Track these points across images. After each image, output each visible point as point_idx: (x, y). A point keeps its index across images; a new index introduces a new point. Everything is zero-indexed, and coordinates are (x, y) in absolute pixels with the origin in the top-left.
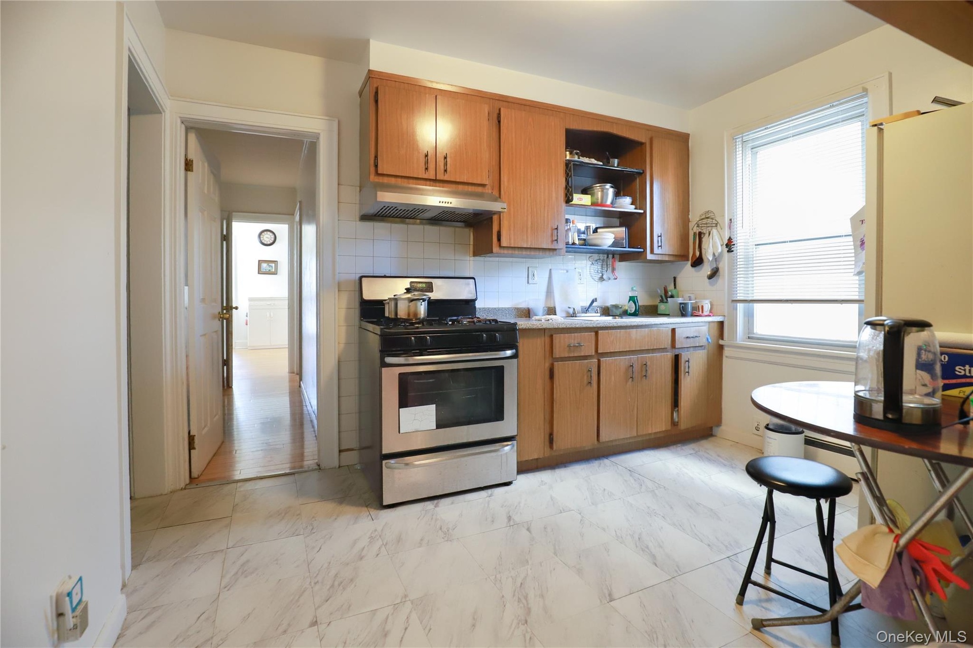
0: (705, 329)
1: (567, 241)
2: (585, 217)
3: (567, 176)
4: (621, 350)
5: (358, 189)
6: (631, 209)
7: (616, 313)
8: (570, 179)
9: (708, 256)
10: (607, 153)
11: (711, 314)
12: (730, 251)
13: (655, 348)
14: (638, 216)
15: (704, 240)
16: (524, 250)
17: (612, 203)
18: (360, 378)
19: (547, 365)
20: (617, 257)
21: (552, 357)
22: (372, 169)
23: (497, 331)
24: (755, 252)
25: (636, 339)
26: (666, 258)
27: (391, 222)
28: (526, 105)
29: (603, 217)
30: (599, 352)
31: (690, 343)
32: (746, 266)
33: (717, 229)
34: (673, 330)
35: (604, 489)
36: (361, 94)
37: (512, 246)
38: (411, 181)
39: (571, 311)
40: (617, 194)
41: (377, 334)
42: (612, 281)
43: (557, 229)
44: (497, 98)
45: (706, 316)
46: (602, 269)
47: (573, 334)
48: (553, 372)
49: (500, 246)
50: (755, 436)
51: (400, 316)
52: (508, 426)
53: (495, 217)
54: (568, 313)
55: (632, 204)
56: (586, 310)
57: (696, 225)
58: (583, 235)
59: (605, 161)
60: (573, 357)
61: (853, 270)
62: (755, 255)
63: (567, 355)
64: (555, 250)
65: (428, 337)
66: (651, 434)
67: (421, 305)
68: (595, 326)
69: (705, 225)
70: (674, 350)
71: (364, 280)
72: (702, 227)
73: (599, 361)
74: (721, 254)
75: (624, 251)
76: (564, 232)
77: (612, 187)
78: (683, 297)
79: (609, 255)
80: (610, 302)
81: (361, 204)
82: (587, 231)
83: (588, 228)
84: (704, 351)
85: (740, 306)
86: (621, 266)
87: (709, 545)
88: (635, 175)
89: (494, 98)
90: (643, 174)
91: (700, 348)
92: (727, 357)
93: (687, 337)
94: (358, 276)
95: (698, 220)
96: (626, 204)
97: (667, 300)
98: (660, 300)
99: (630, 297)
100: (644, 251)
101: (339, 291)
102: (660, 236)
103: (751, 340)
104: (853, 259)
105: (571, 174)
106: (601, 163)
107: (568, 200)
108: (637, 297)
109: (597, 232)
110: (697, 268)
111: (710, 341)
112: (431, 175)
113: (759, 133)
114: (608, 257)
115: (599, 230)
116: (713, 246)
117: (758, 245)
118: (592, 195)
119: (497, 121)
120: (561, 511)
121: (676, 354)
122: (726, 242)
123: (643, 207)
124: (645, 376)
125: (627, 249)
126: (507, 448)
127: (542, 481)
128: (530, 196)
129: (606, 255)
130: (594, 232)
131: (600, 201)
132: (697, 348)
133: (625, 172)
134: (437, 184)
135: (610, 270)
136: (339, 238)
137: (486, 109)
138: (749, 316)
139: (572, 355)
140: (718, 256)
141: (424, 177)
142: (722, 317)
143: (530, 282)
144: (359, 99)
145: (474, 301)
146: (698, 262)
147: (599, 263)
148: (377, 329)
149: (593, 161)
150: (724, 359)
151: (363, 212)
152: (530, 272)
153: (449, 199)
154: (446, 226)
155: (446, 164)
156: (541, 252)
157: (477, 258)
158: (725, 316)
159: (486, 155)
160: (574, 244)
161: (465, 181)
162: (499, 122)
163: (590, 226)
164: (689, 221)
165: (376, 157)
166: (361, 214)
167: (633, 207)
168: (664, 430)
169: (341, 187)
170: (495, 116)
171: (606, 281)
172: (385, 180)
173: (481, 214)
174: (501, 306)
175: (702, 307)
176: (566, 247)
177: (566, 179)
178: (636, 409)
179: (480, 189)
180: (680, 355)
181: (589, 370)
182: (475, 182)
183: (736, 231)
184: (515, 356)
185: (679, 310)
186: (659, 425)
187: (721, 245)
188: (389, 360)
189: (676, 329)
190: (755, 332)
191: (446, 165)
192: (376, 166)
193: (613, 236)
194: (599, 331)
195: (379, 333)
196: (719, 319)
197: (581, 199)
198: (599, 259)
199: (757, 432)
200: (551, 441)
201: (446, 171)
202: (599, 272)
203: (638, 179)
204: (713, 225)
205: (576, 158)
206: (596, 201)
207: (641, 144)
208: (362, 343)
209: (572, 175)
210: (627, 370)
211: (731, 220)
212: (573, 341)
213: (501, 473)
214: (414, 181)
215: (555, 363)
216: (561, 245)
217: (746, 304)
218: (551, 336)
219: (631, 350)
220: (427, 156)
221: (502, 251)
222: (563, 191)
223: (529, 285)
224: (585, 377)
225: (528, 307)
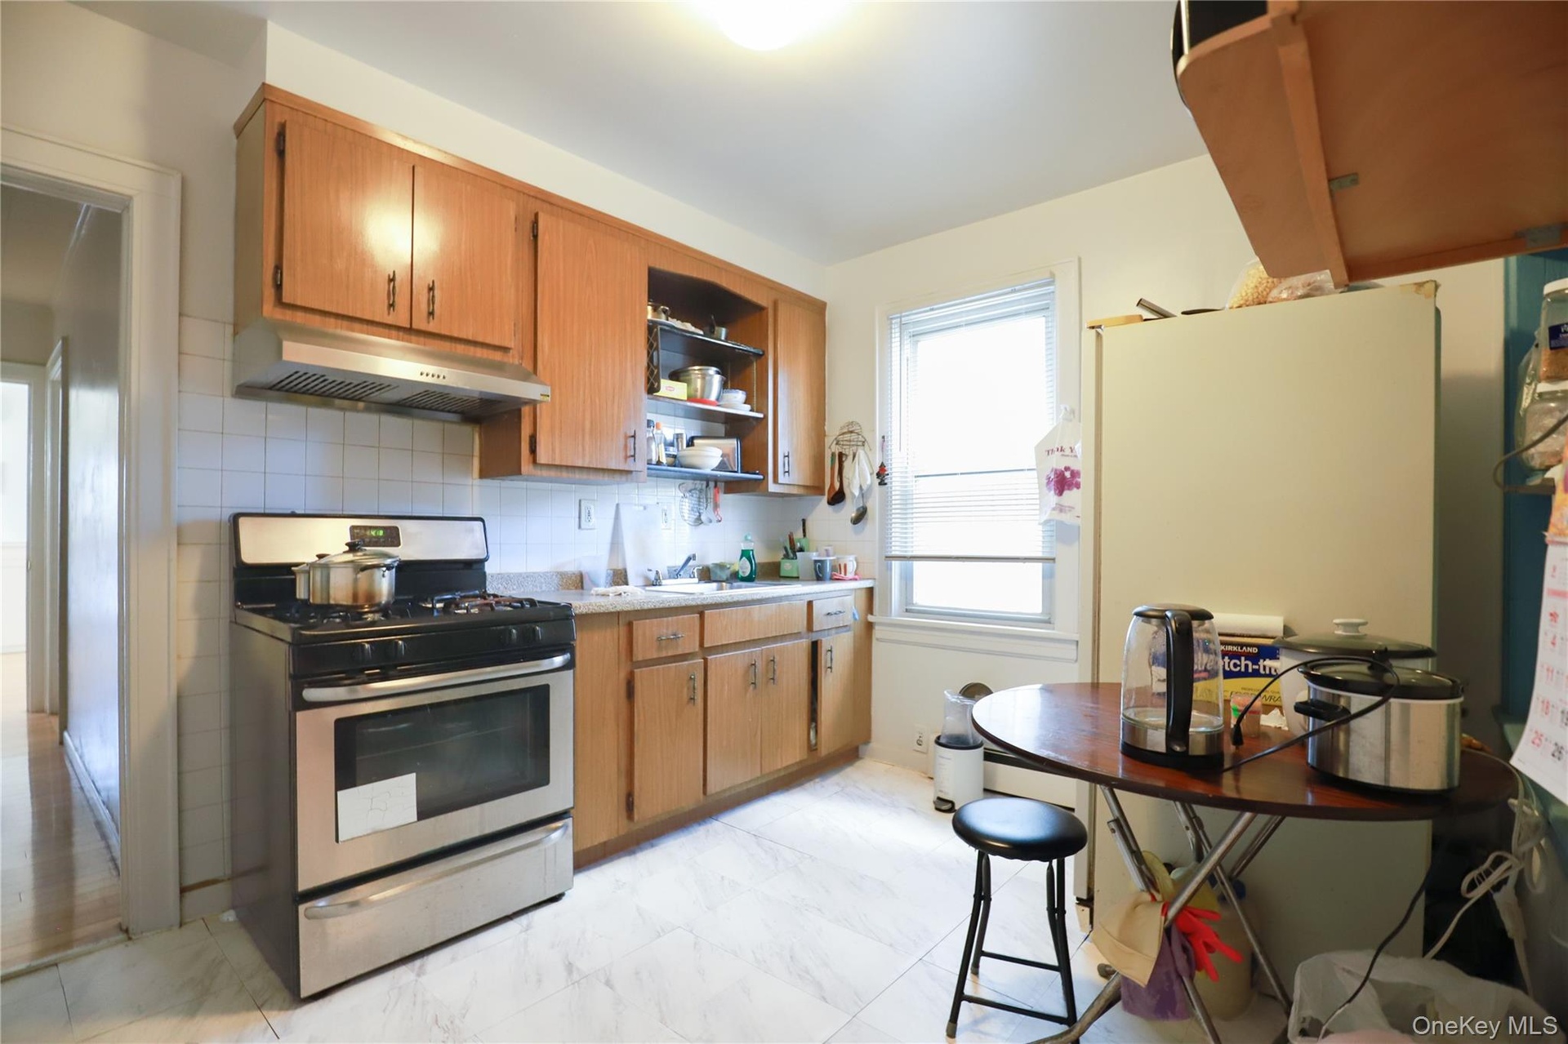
0: (850, 599)
1: (649, 458)
2: (673, 418)
3: (651, 347)
4: (738, 641)
5: (230, 329)
6: (745, 410)
7: (720, 577)
8: (655, 354)
9: (853, 490)
10: (713, 317)
11: (856, 577)
12: (882, 483)
13: (785, 633)
14: (755, 423)
15: (847, 464)
16: (577, 471)
17: (718, 399)
18: (233, 727)
19: (623, 675)
20: (721, 485)
21: (631, 660)
22: (269, 292)
23: (536, 622)
24: (914, 487)
25: (760, 621)
26: (795, 491)
27: (308, 404)
28: (583, 216)
29: (704, 420)
30: (706, 646)
31: (832, 622)
32: (902, 507)
33: (864, 450)
34: (810, 604)
35: (722, 877)
36: (240, 129)
37: (556, 463)
38: (357, 325)
39: (652, 576)
40: (724, 386)
41: (282, 640)
42: (714, 524)
43: (634, 437)
44: (532, 194)
45: (851, 580)
46: (699, 505)
47: (665, 619)
48: (633, 687)
49: (534, 461)
50: (918, 754)
51: (334, 599)
52: (557, 794)
53: (526, 411)
54: (647, 578)
55: (745, 403)
56: (675, 574)
57: (835, 442)
58: (671, 449)
59: (707, 328)
60: (665, 657)
61: (1037, 517)
62: (914, 492)
63: (655, 656)
64: (629, 472)
65: (400, 642)
66: (780, 770)
67: (383, 576)
68: (699, 603)
69: (848, 443)
70: (810, 634)
71: (242, 520)
72: (843, 445)
73: (706, 660)
74: (870, 487)
75: (734, 477)
76: (646, 441)
77: (718, 373)
78: (817, 551)
79: (710, 483)
80: (711, 560)
81: (236, 360)
82: (677, 441)
83: (678, 436)
84: (849, 633)
85: (896, 564)
86: (728, 500)
87: (891, 945)
88: (752, 358)
89: (526, 191)
90: (763, 357)
91: (845, 629)
92: (877, 639)
93: (828, 614)
94: (227, 513)
95: (838, 434)
96: (737, 403)
97: (796, 556)
98: (784, 555)
99: (743, 551)
100: (764, 479)
101: (179, 544)
102: (788, 456)
103: (912, 614)
104: (1038, 502)
105: (657, 345)
106: (701, 333)
107: (652, 389)
108: (752, 550)
109: (693, 445)
110: (837, 506)
111: (857, 617)
112: (400, 317)
113: (921, 316)
114: (707, 486)
115: (696, 441)
116: (858, 476)
117: (918, 476)
118: (688, 382)
119: (531, 235)
120: (658, 932)
121: (814, 640)
122: (877, 470)
123: (762, 408)
124: (773, 679)
125: (740, 475)
126: (556, 835)
127: (617, 881)
128: (590, 376)
129: (705, 483)
130: (688, 446)
131: (699, 394)
132: (841, 630)
133: (737, 350)
134: (414, 338)
135: (710, 507)
136: (179, 430)
137: (511, 210)
138: (907, 579)
139: (664, 654)
140: (868, 490)
141: (385, 322)
142: (870, 581)
143: (583, 526)
144: (235, 141)
145: (481, 562)
146: (838, 498)
147: (695, 495)
148: (284, 630)
149: (689, 327)
150: (874, 642)
151: (245, 379)
152: (583, 508)
153: (435, 367)
154: (423, 418)
155: (432, 301)
156: (606, 475)
157: (488, 482)
158: (875, 579)
159: (509, 292)
160: (659, 463)
161: (470, 338)
162: (535, 237)
163: (681, 434)
164: (825, 435)
165: (278, 268)
166: (236, 384)
167: (748, 407)
168: (798, 760)
169: (185, 319)
170: (528, 225)
171: (705, 524)
172: (300, 318)
173: (500, 402)
174: (530, 570)
175: (845, 566)
176: (648, 469)
177: (648, 353)
178: (759, 733)
179: (497, 356)
180: (819, 642)
181: (691, 678)
182: (488, 340)
183: (891, 455)
184: (569, 665)
185: (814, 572)
186: (792, 755)
187: (871, 474)
188: (311, 694)
189: (814, 602)
190: (914, 602)
191: (433, 303)
192: (278, 287)
193: (720, 452)
194: (706, 612)
195: (289, 638)
196: (868, 584)
197: (671, 389)
198: (695, 489)
199: (919, 748)
200: (630, 806)
201: (431, 314)
202: (695, 509)
203: (755, 364)
204: (859, 443)
205: (663, 319)
206: (693, 392)
207: (760, 309)
208: (238, 658)
209: (660, 346)
210: (747, 672)
211: (883, 437)
212: (665, 631)
213: (545, 882)
214: (365, 327)
215: (636, 670)
216: (640, 465)
217: (904, 562)
218: (630, 625)
219: (752, 638)
220: (392, 280)
221: (539, 472)
222: (644, 373)
223: (582, 532)
224: (685, 690)
225: (582, 569)
